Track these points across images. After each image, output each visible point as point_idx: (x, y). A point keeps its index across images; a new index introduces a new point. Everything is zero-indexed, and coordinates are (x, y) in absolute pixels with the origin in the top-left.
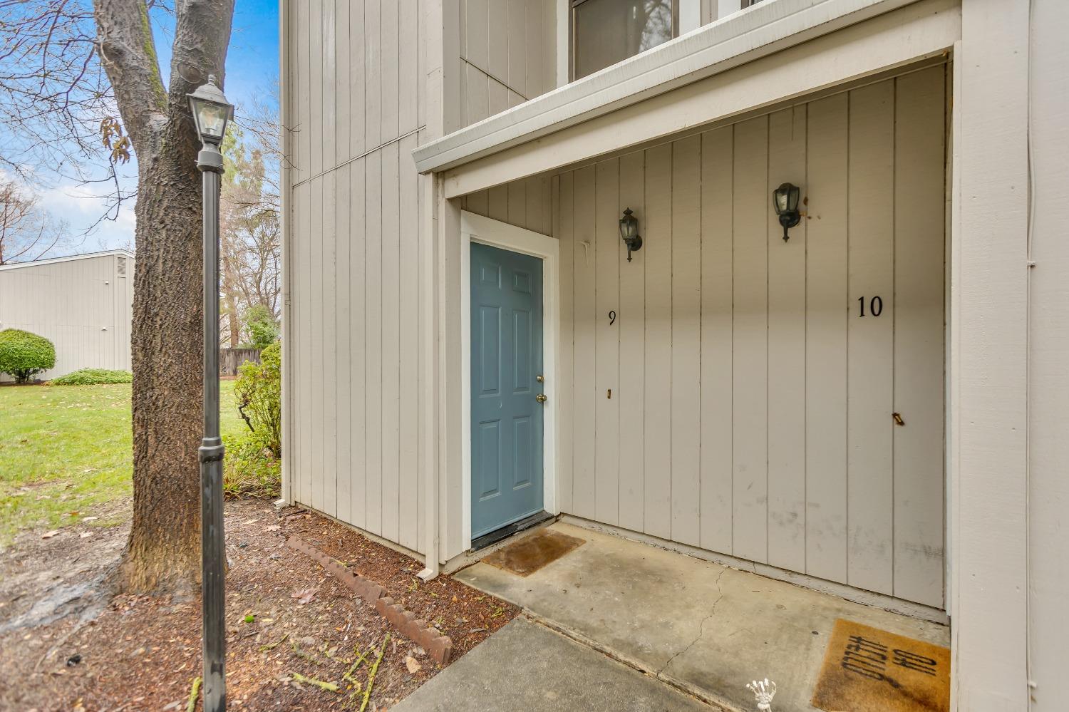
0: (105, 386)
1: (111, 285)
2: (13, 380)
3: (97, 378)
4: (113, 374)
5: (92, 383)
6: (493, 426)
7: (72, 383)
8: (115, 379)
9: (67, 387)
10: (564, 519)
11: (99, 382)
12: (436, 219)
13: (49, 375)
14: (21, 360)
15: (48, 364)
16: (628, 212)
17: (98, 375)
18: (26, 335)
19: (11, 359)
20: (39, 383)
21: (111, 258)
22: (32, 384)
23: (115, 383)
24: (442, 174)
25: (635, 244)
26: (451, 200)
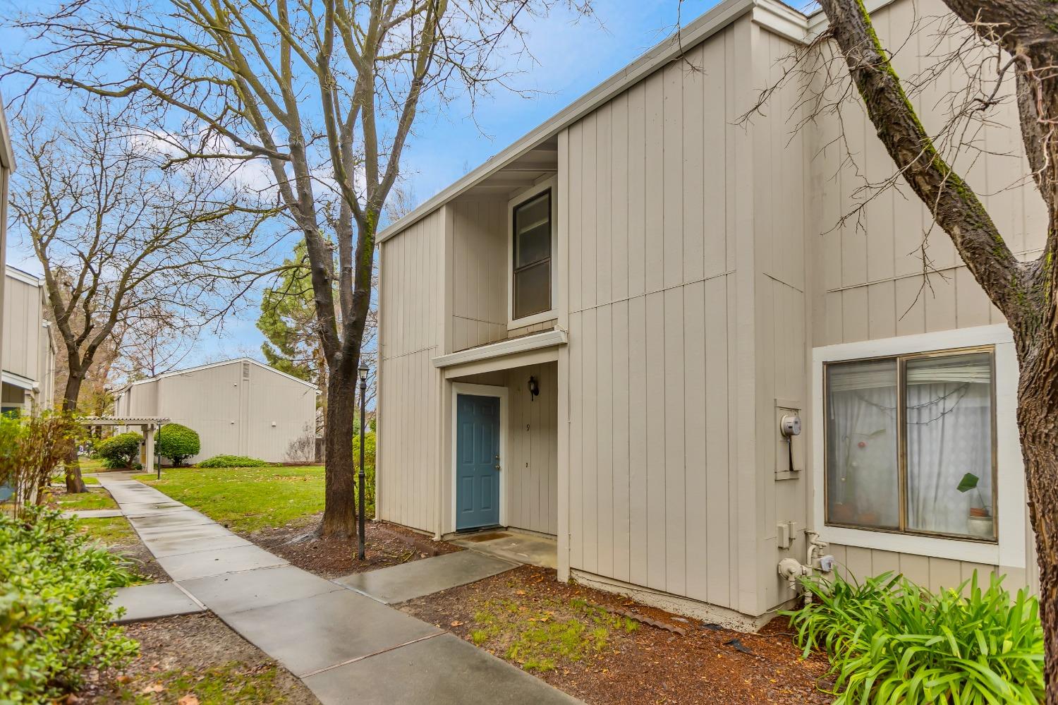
0: (236, 469)
1: (238, 387)
2: (171, 463)
3: (229, 463)
4: (242, 459)
5: (226, 467)
6: (470, 479)
7: (212, 466)
8: (242, 463)
9: (208, 469)
10: (511, 529)
11: (230, 466)
12: (441, 387)
13: (195, 460)
14: (178, 447)
15: (194, 451)
16: (532, 378)
17: (230, 460)
18: (181, 428)
19: (172, 447)
20: (188, 466)
21: (239, 364)
22: (184, 467)
23: (242, 467)
24: (444, 369)
25: (536, 392)
26: (447, 379)
